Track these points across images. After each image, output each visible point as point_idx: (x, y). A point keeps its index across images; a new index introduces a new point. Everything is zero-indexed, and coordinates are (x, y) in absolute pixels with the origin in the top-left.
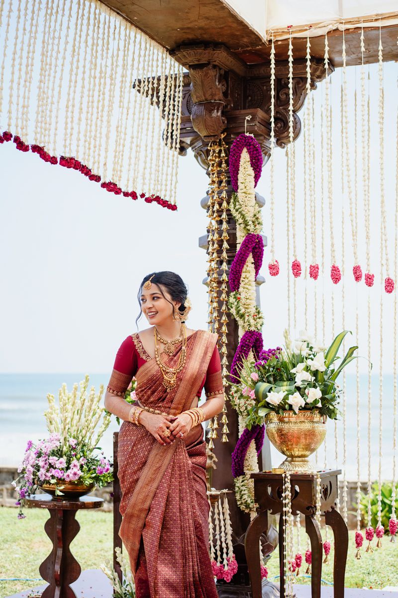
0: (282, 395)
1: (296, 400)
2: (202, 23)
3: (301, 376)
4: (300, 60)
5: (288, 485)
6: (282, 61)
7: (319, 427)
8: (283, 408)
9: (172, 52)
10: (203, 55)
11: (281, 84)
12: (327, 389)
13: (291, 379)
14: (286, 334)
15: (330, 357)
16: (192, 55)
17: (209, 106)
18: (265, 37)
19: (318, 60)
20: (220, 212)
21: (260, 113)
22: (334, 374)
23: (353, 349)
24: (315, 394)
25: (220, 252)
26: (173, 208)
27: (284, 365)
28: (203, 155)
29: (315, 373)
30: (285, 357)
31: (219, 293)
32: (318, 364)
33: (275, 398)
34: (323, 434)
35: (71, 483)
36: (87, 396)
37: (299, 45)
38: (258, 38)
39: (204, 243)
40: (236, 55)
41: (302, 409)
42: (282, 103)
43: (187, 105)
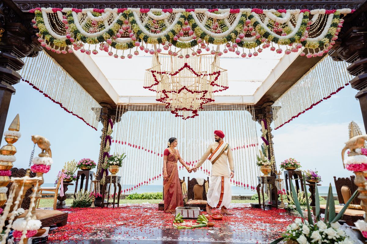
0: (112, 162)
1: (115, 163)
2: (106, 100)
3: (116, 159)
4: (122, 109)
5: (111, 178)
6: (119, 108)
7: (118, 168)
8: (113, 164)
9: (100, 104)
10: (106, 105)
11: (118, 112)
12: (120, 162)
13: (114, 160)
14: (114, 153)
15: (121, 157)
16: (103, 105)
17: (105, 114)
18: (116, 104)
19: (125, 109)
20: (105, 132)
21: (114, 116)
22: (122, 160)
23: (125, 156)
24: (118, 162)
25: (104, 138)
26: (97, 130)
27: (113, 158)
28: (103, 122)
29: (119, 159)
30: (114, 156)
31: (103, 148)
32: (119, 157)
33: (111, 162)
34: (119, 170)
35: (68, 179)
36: (74, 163)
37: (122, 106)
38: (115, 104)
39: (101, 137)
40: (111, 106)
41: (116, 165)
42: (118, 115)
43: (101, 113)
